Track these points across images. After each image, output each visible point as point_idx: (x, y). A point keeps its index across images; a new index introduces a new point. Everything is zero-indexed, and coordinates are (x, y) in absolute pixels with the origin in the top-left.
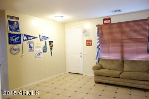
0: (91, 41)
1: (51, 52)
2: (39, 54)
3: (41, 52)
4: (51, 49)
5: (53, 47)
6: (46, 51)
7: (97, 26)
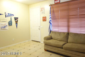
0: (46, 17)
1: (17, 26)
2: (5, 27)
3: (7, 26)
4: (17, 23)
5: (18, 22)
6: (11, 25)
7: (50, 6)
